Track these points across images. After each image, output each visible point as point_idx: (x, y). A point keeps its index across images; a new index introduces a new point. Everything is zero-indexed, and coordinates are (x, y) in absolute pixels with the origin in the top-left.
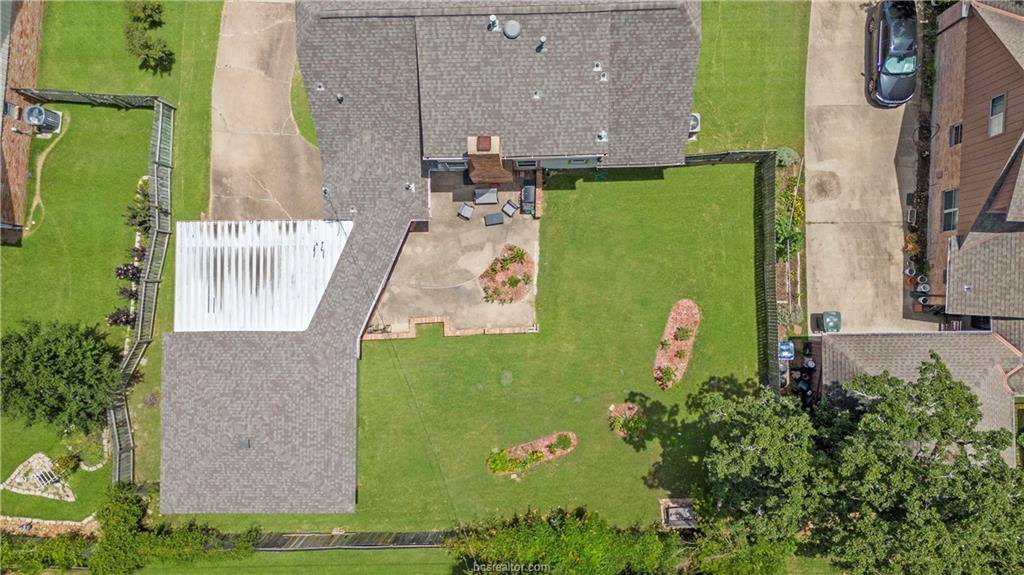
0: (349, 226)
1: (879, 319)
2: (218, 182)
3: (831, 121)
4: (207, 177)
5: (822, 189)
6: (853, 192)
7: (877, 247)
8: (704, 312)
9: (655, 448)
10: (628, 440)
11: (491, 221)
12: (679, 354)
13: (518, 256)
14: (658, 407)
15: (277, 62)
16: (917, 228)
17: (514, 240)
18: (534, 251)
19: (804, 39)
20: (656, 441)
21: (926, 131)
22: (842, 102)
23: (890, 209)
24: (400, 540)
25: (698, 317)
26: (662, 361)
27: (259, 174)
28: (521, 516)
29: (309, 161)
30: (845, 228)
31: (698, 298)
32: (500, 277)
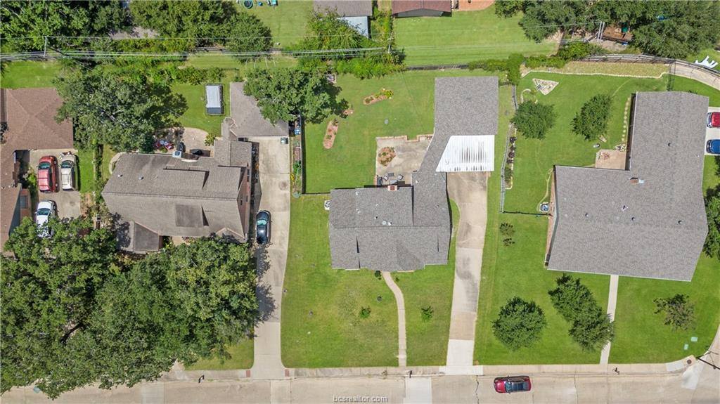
0: (438, 170)
1: (267, 142)
2: (485, 187)
3: (282, 207)
4: (489, 189)
5: (284, 184)
6: (275, 183)
7: (267, 166)
8: (322, 145)
9: (338, 100)
10: (346, 102)
11: (392, 175)
12: (330, 131)
13: (383, 163)
14: (337, 113)
15: (465, 228)
16: (255, 171)
17: (384, 168)
18: (378, 164)
19: (290, 233)
20: (337, 102)
21: (252, 203)
22: (278, 213)
23: (263, 178)
24: (421, 69)
25: (324, 143)
26: (336, 128)
27: (470, 189)
28: (382, 76)
29: (453, 194)
30: (277, 171)
31: (324, 150)
32: (389, 156)
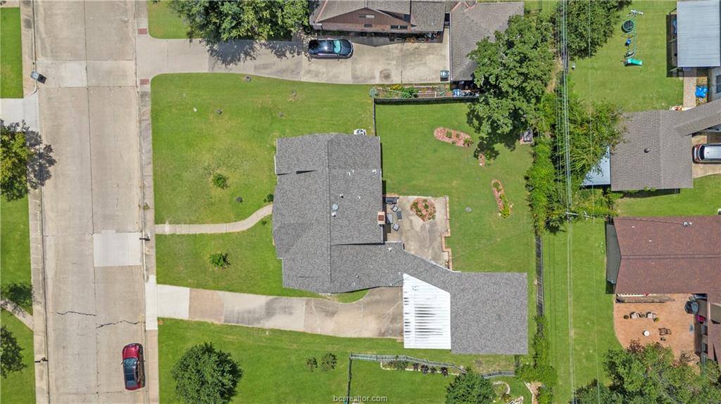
0: (405, 276)
1: (443, 53)
2: (383, 334)
3: (358, 73)
4: (381, 340)
5: (387, 77)
6: (388, 64)
7: (412, 54)
8: (440, 126)
9: (498, 147)
10: (495, 157)
11: (399, 217)
12: (458, 136)
13: (415, 205)
14: (480, 145)
15: (331, 309)
16: (404, 37)
17: (408, 207)
18: (413, 198)
19: (323, 85)
20: (495, 146)
21: (362, 34)
22: (350, 69)
23: (396, 48)
24: (539, 255)
25: (442, 128)
26: (461, 143)
27: (380, 317)
28: (528, 203)
29: (374, 295)
30: (404, 67)
31: (433, 128)
32: (424, 212)
